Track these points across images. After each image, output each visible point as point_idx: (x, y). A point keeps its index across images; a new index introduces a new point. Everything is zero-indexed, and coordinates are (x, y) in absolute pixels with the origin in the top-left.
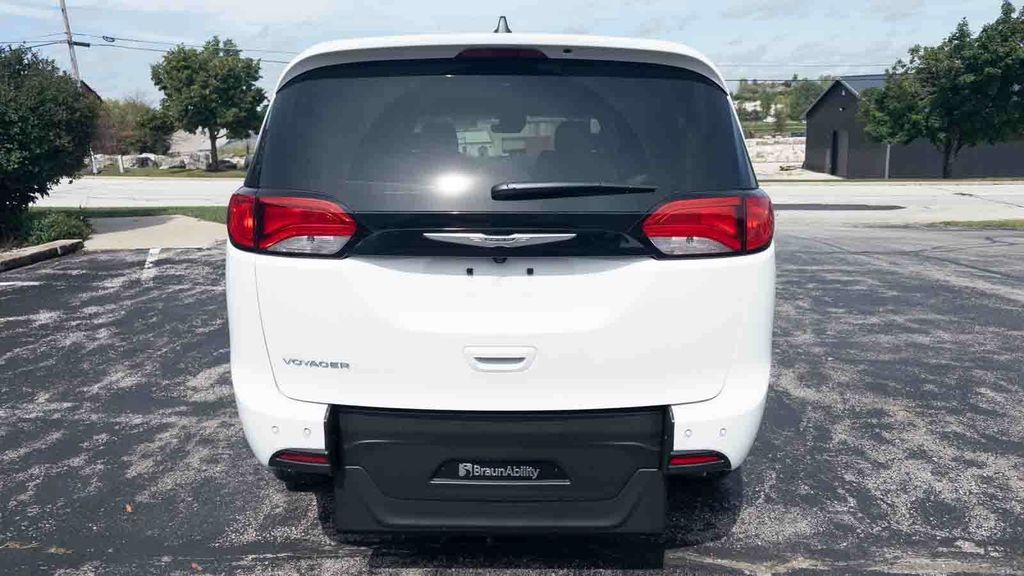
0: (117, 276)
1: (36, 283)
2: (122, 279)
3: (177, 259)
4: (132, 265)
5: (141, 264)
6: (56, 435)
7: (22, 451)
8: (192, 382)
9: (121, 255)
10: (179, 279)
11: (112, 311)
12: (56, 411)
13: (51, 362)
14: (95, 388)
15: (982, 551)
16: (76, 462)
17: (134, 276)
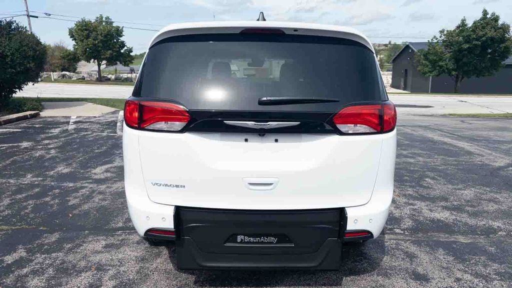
0: (56, 128)
1: (20, 130)
2: (59, 129)
3: (84, 121)
4: (64, 123)
5: (68, 123)
6: (37, 190)
7: (24, 195)
8: (94, 171)
9: (58, 119)
10: (86, 130)
11: (56, 142)
12: (36, 181)
13: (31, 162)
14: (52, 173)
15: (402, 232)
16: (47, 199)
17: (65, 128)
